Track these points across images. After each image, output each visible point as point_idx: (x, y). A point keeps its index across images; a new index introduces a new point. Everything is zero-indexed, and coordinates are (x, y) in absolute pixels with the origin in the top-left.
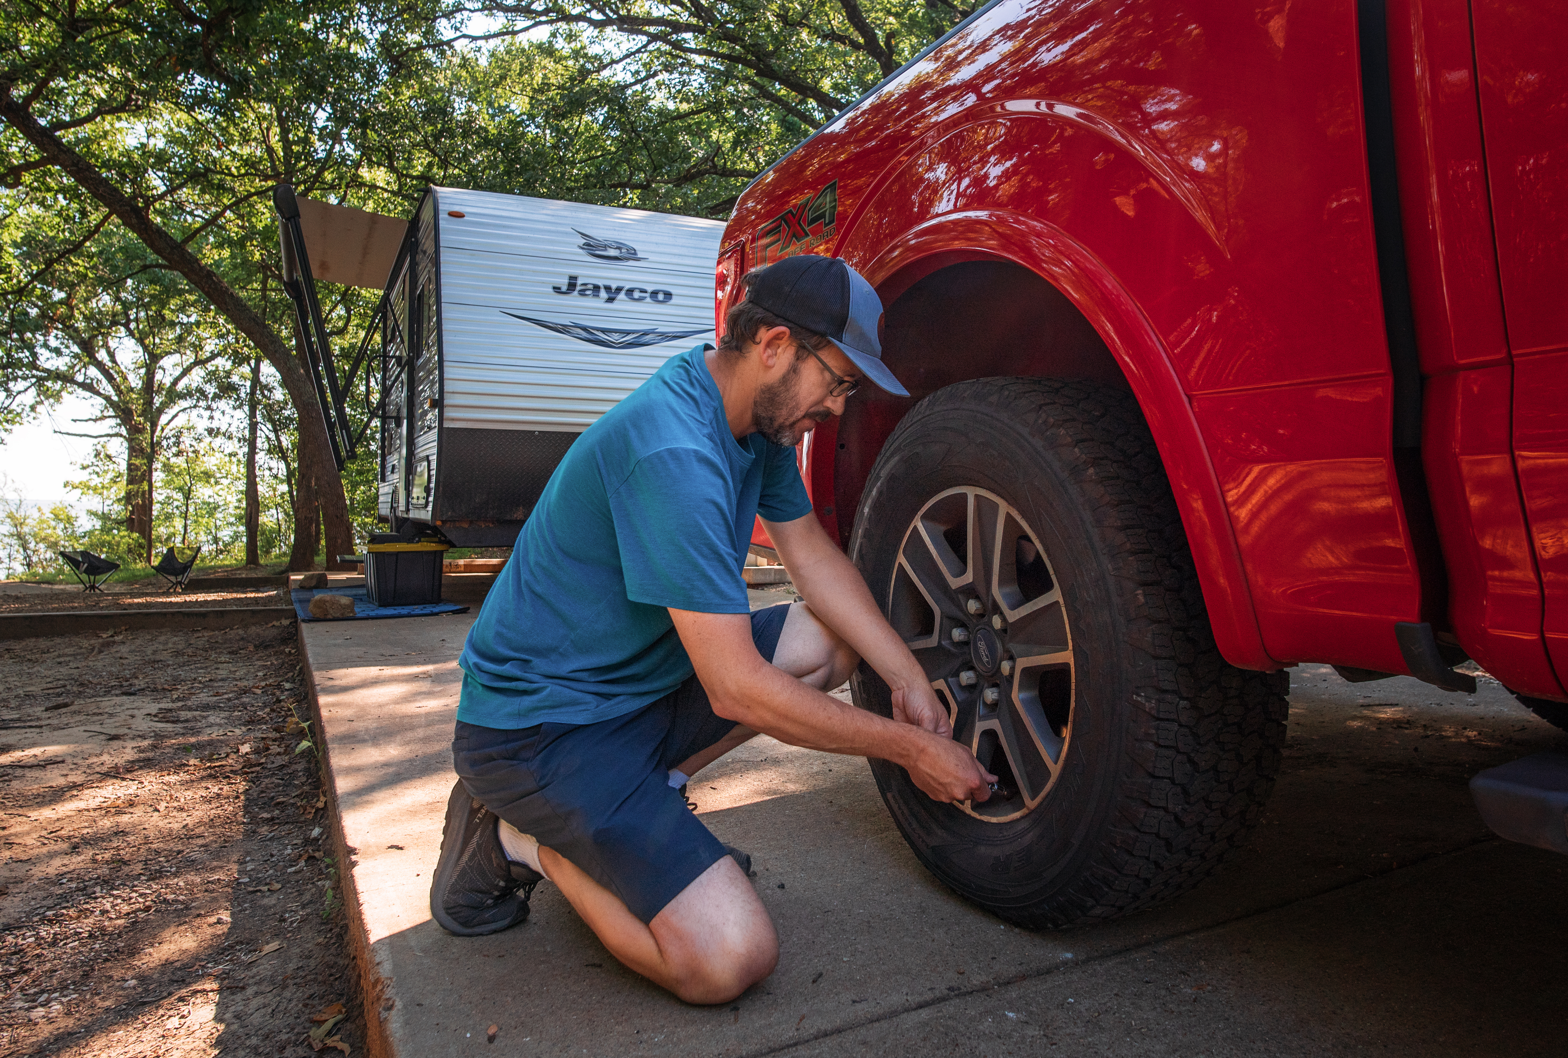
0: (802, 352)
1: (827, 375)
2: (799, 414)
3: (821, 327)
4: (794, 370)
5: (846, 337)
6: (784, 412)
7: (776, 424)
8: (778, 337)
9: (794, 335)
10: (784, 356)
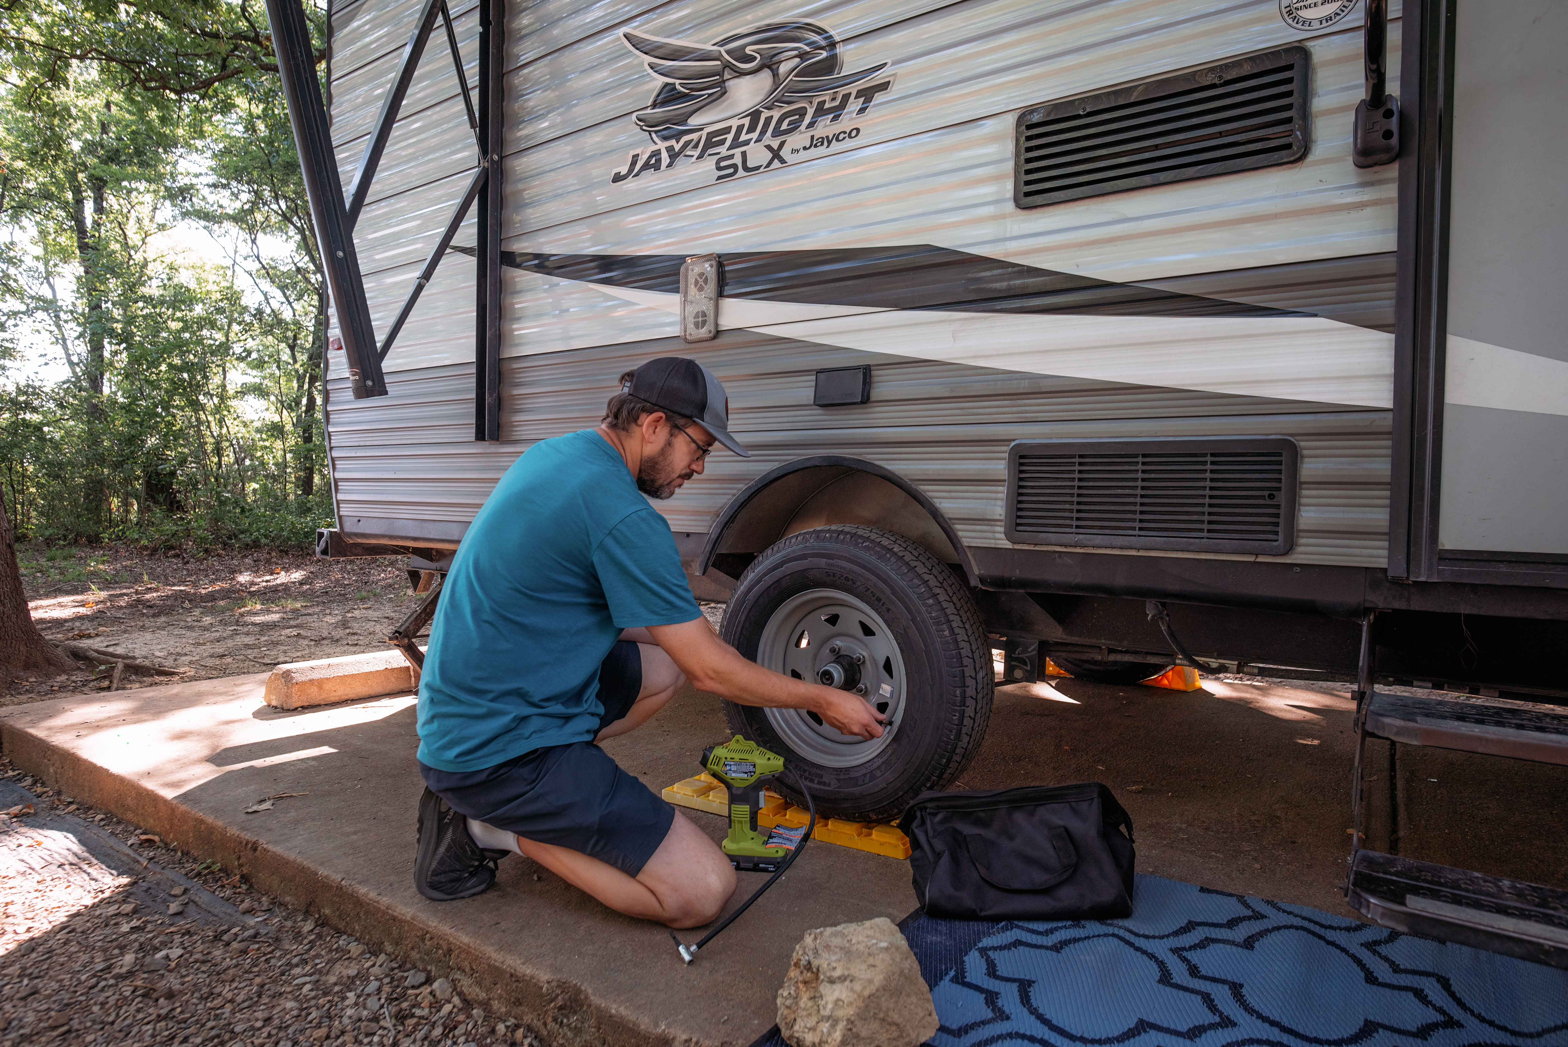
0: (676, 428)
1: (693, 446)
2: (675, 475)
3: (687, 412)
4: (669, 444)
5: (707, 417)
6: (663, 475)
7: (657, 484)
8: (658, 420)
9: (668, 419)
10: (663, 433)
